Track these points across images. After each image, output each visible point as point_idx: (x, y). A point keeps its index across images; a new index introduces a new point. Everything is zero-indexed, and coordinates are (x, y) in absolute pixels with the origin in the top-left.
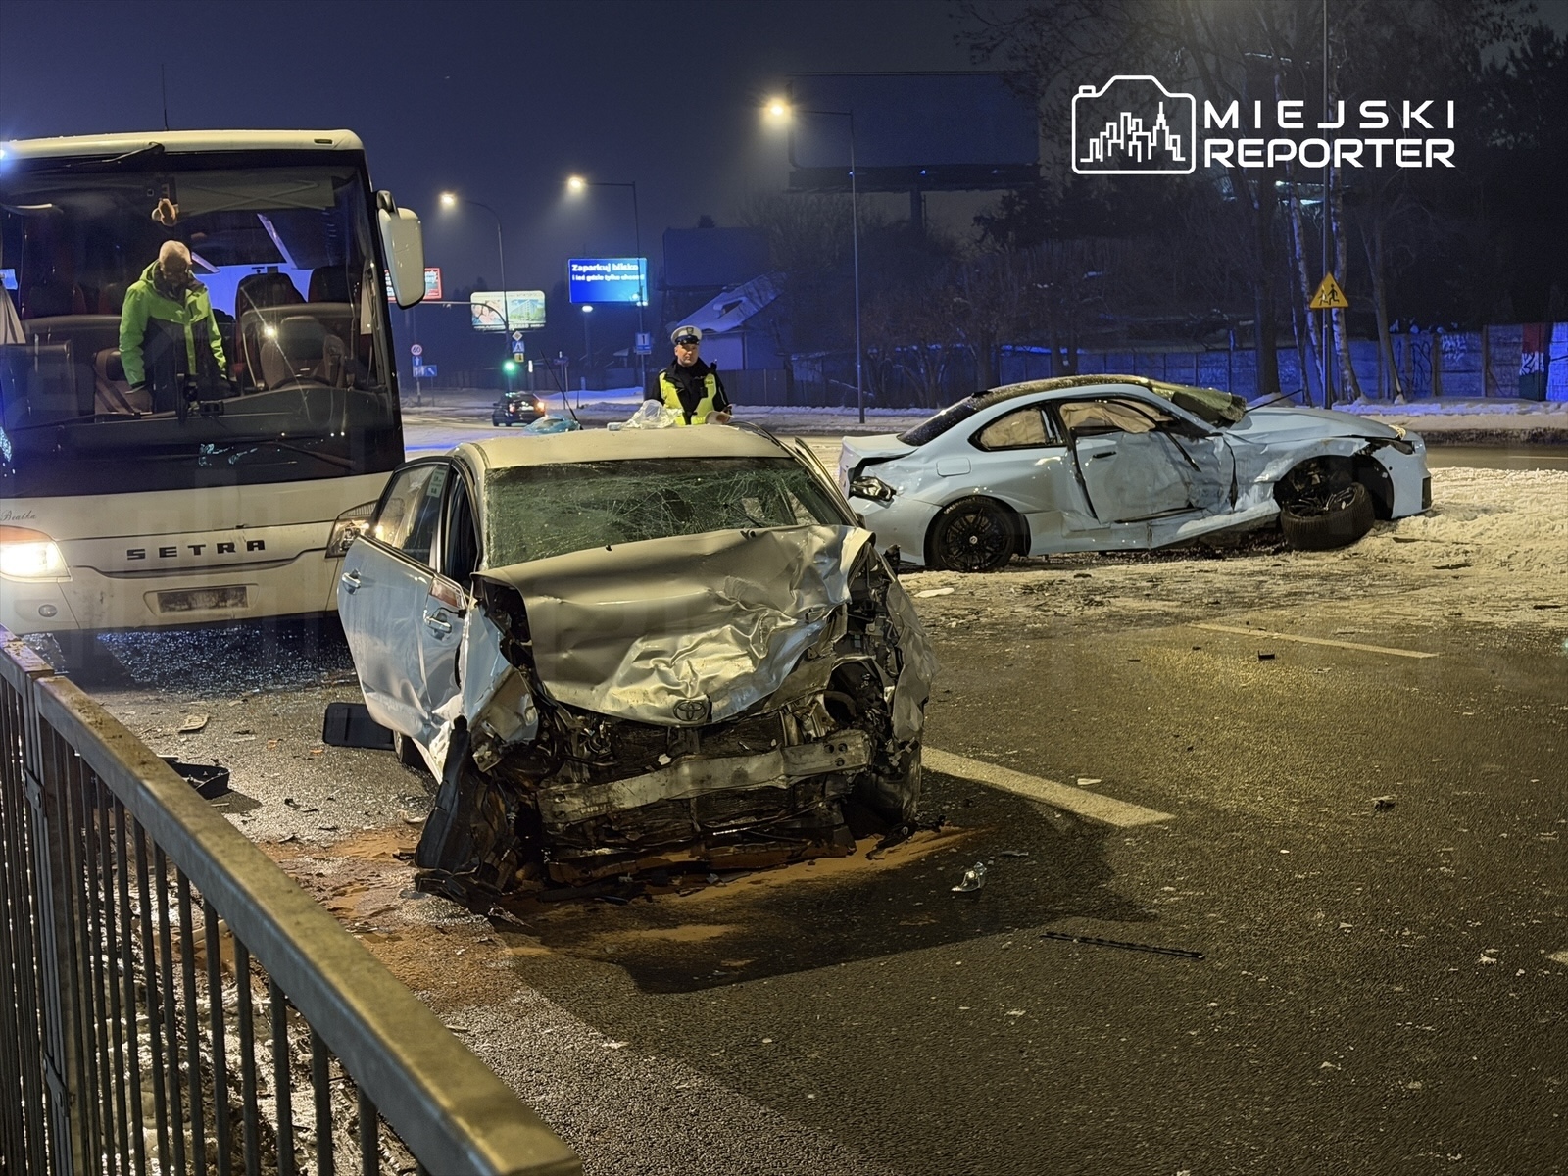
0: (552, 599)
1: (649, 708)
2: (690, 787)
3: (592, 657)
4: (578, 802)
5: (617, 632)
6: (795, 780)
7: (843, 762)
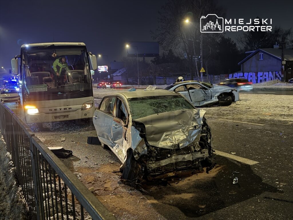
0: (150, 125)
1: (167, 146)
2: (174, 161)
3: (156, 136)
4: (154, 165)
5: (161, 131)
6: (194, 159)
7: (204, 155)
